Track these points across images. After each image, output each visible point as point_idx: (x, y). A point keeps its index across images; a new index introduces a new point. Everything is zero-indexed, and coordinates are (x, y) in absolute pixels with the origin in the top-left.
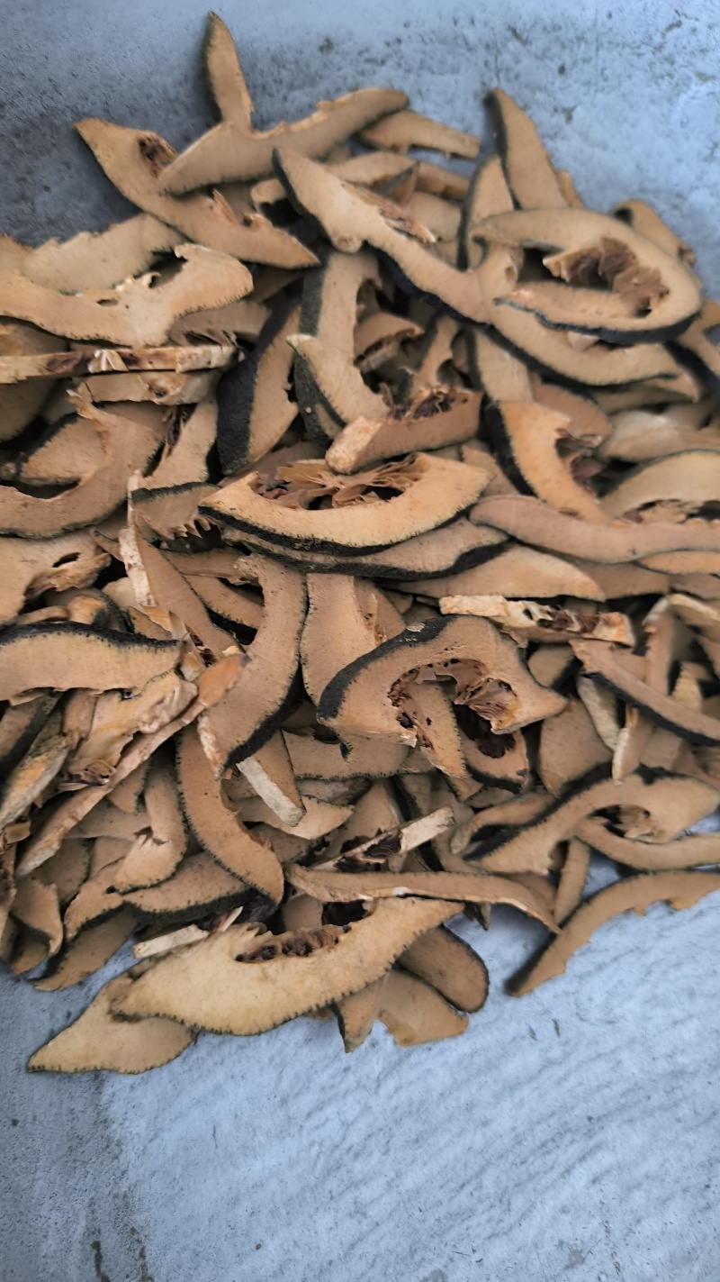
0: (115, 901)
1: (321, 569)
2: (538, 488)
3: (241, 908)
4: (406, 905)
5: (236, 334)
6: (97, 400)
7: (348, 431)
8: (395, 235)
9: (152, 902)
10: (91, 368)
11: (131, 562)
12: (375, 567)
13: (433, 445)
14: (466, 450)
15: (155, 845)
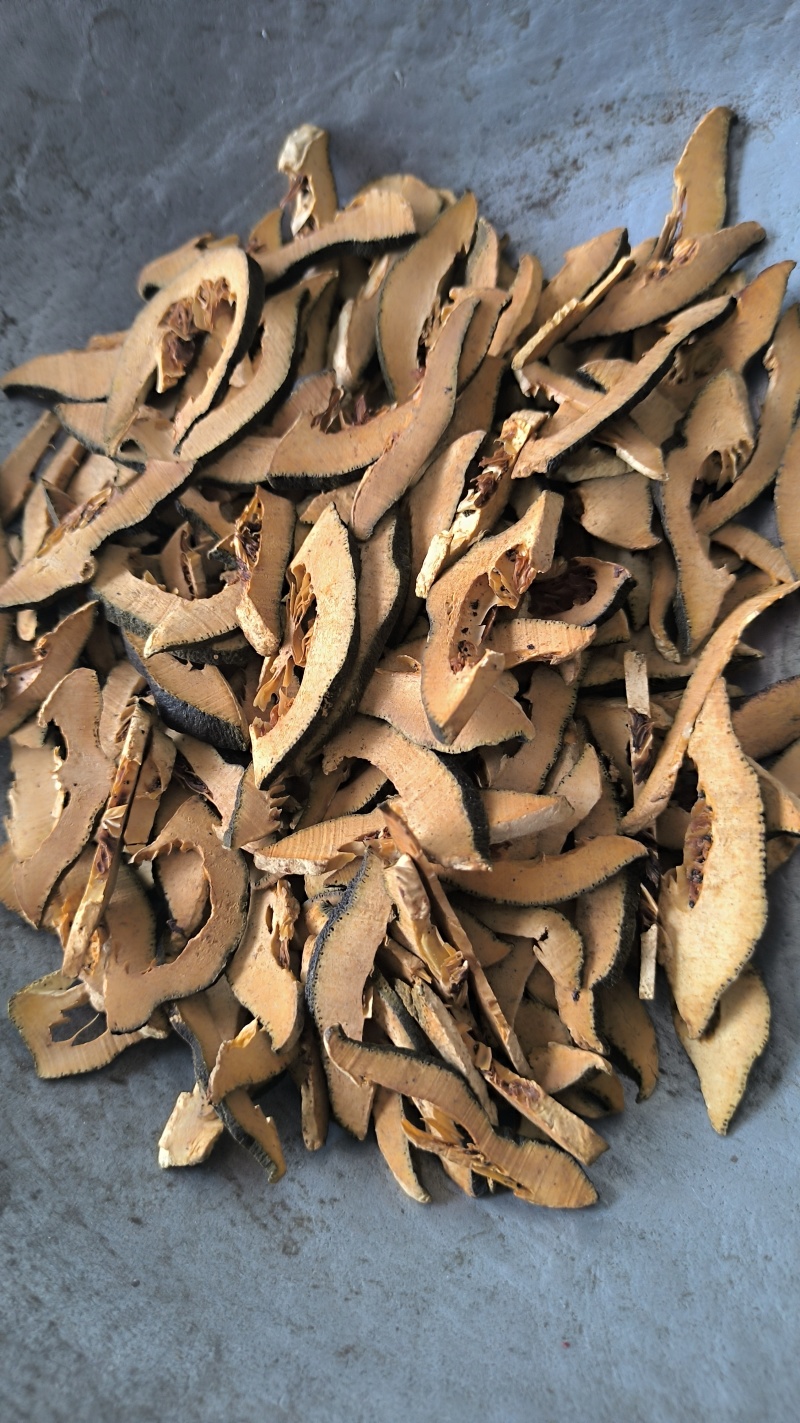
0: (588, 997)
1: (359, 697)
2: (359, 463)
3: (642, 886)
4: (701, 731)
5: (134, 694)
6: (146, 841)
7: (244, 627)
9: (602, 967)
10: (117, 836)
11: (284, 868)
12: (373, 649)
13: (287, 551)
14: (304, 517)
15: (546, 941)
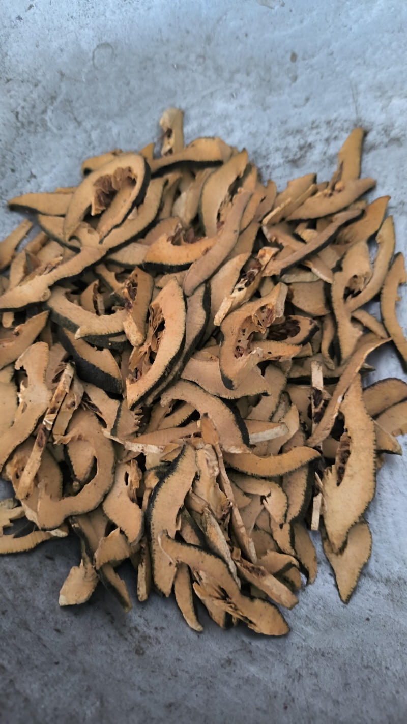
0: (287, 527)
1: (182, 370)
2: (189, 261)
3: (316, 473)
4: (347, 399)
5: (62, 361)
6: (63, 434)
7: (126, 331)
8: (52, 273)
9: (295, 511)
10: (49, 429)
11: (141, 449)
12: (191, 347)
13: (149, 298)
14: (158, 285)
15: (270, 497)
